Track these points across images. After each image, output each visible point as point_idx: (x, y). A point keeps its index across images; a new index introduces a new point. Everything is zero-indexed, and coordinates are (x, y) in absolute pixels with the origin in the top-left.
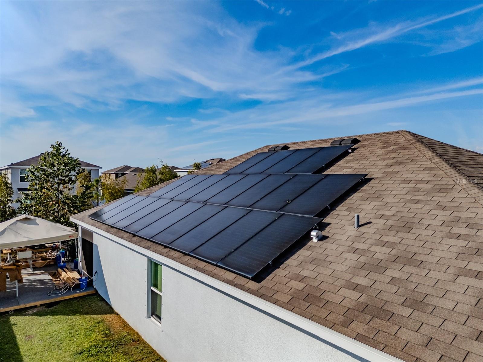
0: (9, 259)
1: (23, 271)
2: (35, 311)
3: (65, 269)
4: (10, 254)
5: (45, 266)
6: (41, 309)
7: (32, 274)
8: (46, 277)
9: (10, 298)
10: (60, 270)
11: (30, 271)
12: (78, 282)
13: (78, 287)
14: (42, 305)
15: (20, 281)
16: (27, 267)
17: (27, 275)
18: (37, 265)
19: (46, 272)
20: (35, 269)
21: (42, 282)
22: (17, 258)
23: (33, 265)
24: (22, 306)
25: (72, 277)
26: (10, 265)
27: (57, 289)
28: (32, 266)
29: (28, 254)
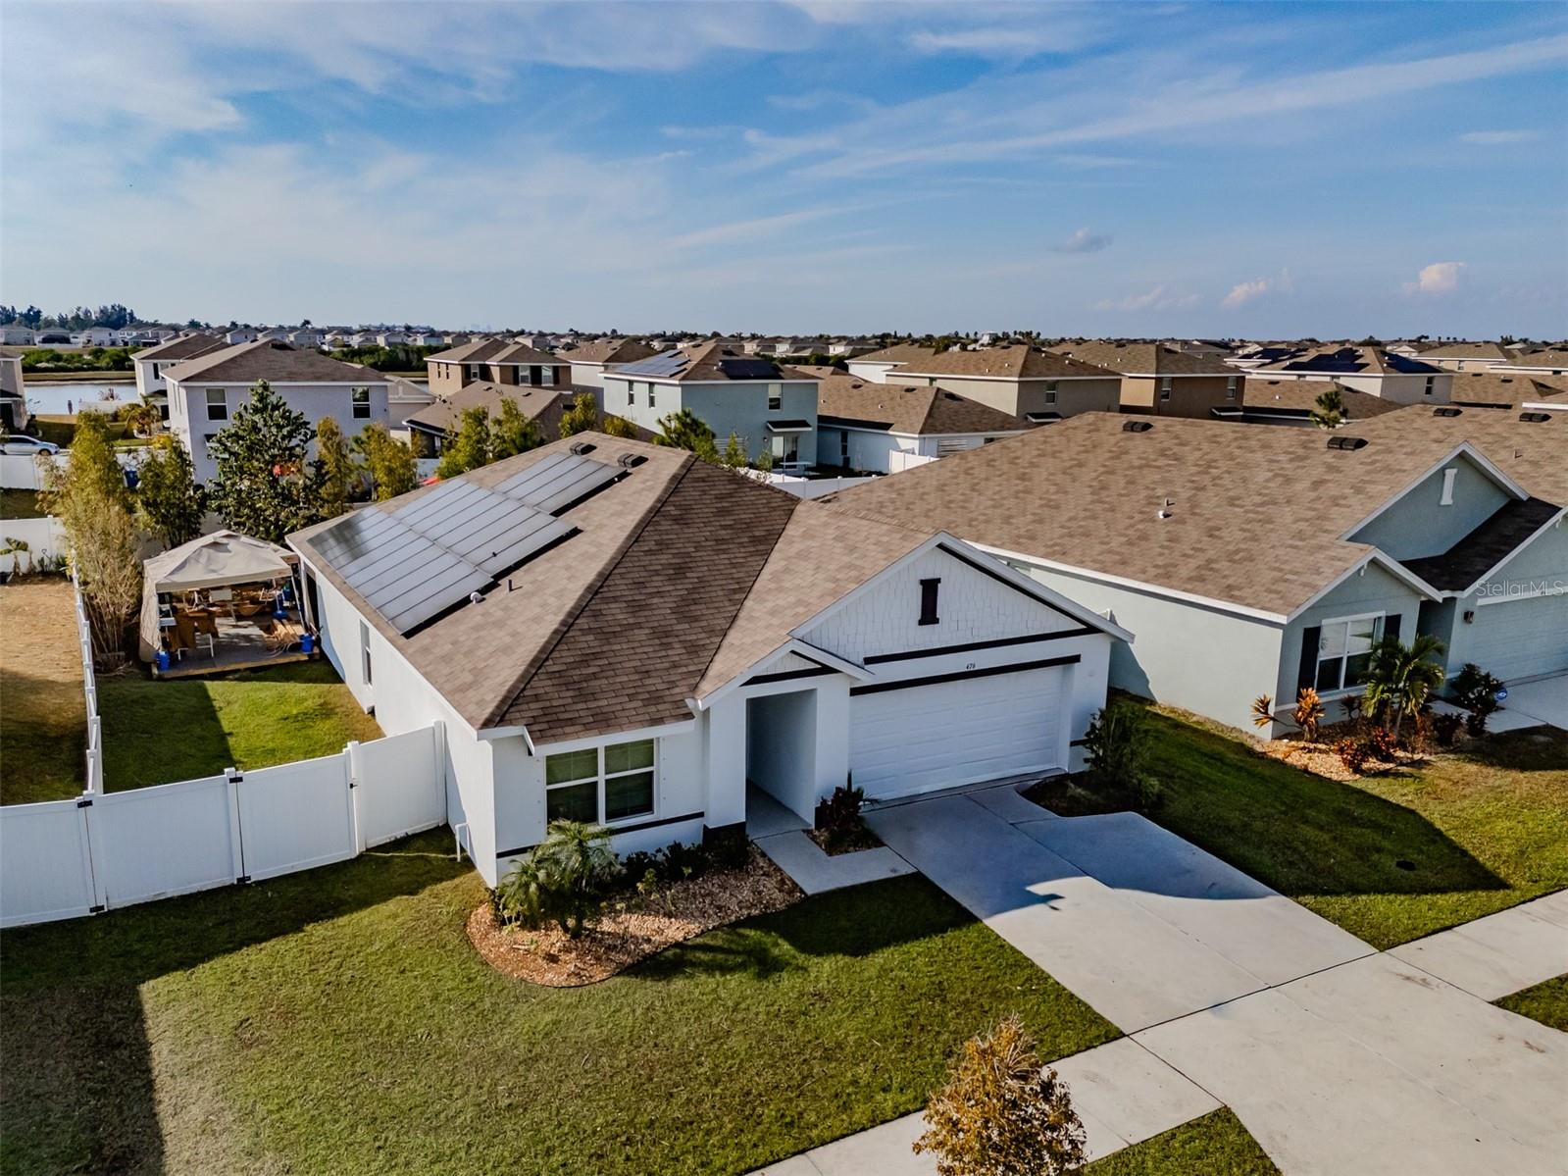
0: (197, 601)
1: (217, 621)
2: (237, 676)
3: (284, 621)
4: (198, 592)
5: (256, 615)
6: (245, 674)
7: (234, 626)
8: (255, 631)
9: (204, 658)
10: (276, 621)
11: (232, 621)
12: (298, 640)
13: (296, 648)
14: (246, 669)
15: (215, 635)
16: (227, 614)
17: (225, 627)
18: (244, 613)
19: (256, 623)
20: (240, 617)
21: (247, 638)
22: (210, 599)
23: (235, 611)
24: (218, 669)
25: (292, 632)
26: (199, 611)
27: (268, 649)
28: (233, 614)
29: (227, 595)
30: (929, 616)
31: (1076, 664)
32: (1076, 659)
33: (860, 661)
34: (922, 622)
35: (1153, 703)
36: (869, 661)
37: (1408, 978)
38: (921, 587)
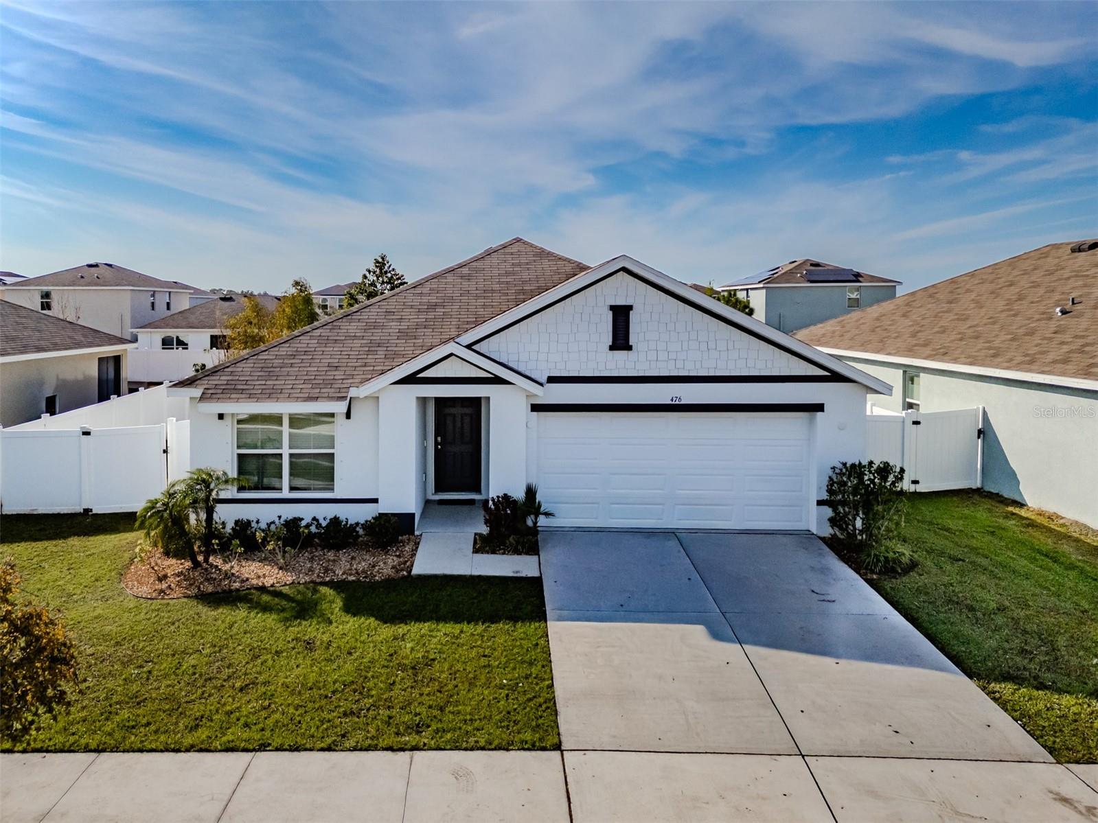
30: (621, 341)
31: (819, 414)
32: (819, 408)
33: (544, 379)
34: (613, 348)
35: (1021, 505)
36: (552, 380)
37: (1065, 800)
38: (611, 312)
